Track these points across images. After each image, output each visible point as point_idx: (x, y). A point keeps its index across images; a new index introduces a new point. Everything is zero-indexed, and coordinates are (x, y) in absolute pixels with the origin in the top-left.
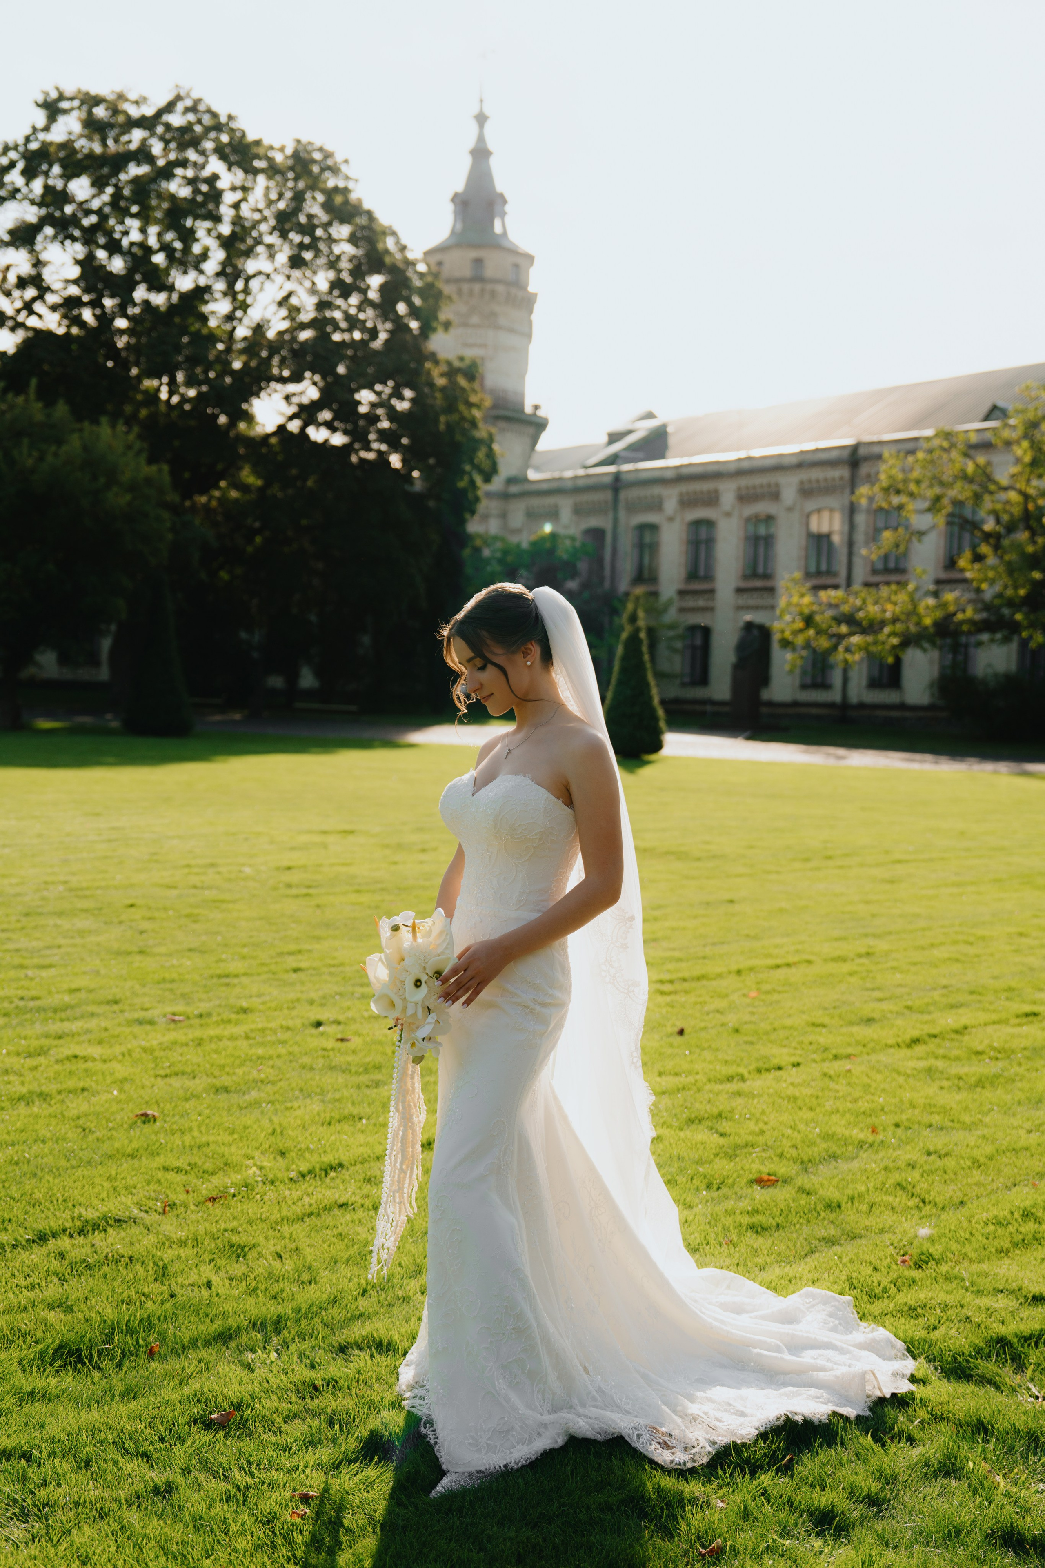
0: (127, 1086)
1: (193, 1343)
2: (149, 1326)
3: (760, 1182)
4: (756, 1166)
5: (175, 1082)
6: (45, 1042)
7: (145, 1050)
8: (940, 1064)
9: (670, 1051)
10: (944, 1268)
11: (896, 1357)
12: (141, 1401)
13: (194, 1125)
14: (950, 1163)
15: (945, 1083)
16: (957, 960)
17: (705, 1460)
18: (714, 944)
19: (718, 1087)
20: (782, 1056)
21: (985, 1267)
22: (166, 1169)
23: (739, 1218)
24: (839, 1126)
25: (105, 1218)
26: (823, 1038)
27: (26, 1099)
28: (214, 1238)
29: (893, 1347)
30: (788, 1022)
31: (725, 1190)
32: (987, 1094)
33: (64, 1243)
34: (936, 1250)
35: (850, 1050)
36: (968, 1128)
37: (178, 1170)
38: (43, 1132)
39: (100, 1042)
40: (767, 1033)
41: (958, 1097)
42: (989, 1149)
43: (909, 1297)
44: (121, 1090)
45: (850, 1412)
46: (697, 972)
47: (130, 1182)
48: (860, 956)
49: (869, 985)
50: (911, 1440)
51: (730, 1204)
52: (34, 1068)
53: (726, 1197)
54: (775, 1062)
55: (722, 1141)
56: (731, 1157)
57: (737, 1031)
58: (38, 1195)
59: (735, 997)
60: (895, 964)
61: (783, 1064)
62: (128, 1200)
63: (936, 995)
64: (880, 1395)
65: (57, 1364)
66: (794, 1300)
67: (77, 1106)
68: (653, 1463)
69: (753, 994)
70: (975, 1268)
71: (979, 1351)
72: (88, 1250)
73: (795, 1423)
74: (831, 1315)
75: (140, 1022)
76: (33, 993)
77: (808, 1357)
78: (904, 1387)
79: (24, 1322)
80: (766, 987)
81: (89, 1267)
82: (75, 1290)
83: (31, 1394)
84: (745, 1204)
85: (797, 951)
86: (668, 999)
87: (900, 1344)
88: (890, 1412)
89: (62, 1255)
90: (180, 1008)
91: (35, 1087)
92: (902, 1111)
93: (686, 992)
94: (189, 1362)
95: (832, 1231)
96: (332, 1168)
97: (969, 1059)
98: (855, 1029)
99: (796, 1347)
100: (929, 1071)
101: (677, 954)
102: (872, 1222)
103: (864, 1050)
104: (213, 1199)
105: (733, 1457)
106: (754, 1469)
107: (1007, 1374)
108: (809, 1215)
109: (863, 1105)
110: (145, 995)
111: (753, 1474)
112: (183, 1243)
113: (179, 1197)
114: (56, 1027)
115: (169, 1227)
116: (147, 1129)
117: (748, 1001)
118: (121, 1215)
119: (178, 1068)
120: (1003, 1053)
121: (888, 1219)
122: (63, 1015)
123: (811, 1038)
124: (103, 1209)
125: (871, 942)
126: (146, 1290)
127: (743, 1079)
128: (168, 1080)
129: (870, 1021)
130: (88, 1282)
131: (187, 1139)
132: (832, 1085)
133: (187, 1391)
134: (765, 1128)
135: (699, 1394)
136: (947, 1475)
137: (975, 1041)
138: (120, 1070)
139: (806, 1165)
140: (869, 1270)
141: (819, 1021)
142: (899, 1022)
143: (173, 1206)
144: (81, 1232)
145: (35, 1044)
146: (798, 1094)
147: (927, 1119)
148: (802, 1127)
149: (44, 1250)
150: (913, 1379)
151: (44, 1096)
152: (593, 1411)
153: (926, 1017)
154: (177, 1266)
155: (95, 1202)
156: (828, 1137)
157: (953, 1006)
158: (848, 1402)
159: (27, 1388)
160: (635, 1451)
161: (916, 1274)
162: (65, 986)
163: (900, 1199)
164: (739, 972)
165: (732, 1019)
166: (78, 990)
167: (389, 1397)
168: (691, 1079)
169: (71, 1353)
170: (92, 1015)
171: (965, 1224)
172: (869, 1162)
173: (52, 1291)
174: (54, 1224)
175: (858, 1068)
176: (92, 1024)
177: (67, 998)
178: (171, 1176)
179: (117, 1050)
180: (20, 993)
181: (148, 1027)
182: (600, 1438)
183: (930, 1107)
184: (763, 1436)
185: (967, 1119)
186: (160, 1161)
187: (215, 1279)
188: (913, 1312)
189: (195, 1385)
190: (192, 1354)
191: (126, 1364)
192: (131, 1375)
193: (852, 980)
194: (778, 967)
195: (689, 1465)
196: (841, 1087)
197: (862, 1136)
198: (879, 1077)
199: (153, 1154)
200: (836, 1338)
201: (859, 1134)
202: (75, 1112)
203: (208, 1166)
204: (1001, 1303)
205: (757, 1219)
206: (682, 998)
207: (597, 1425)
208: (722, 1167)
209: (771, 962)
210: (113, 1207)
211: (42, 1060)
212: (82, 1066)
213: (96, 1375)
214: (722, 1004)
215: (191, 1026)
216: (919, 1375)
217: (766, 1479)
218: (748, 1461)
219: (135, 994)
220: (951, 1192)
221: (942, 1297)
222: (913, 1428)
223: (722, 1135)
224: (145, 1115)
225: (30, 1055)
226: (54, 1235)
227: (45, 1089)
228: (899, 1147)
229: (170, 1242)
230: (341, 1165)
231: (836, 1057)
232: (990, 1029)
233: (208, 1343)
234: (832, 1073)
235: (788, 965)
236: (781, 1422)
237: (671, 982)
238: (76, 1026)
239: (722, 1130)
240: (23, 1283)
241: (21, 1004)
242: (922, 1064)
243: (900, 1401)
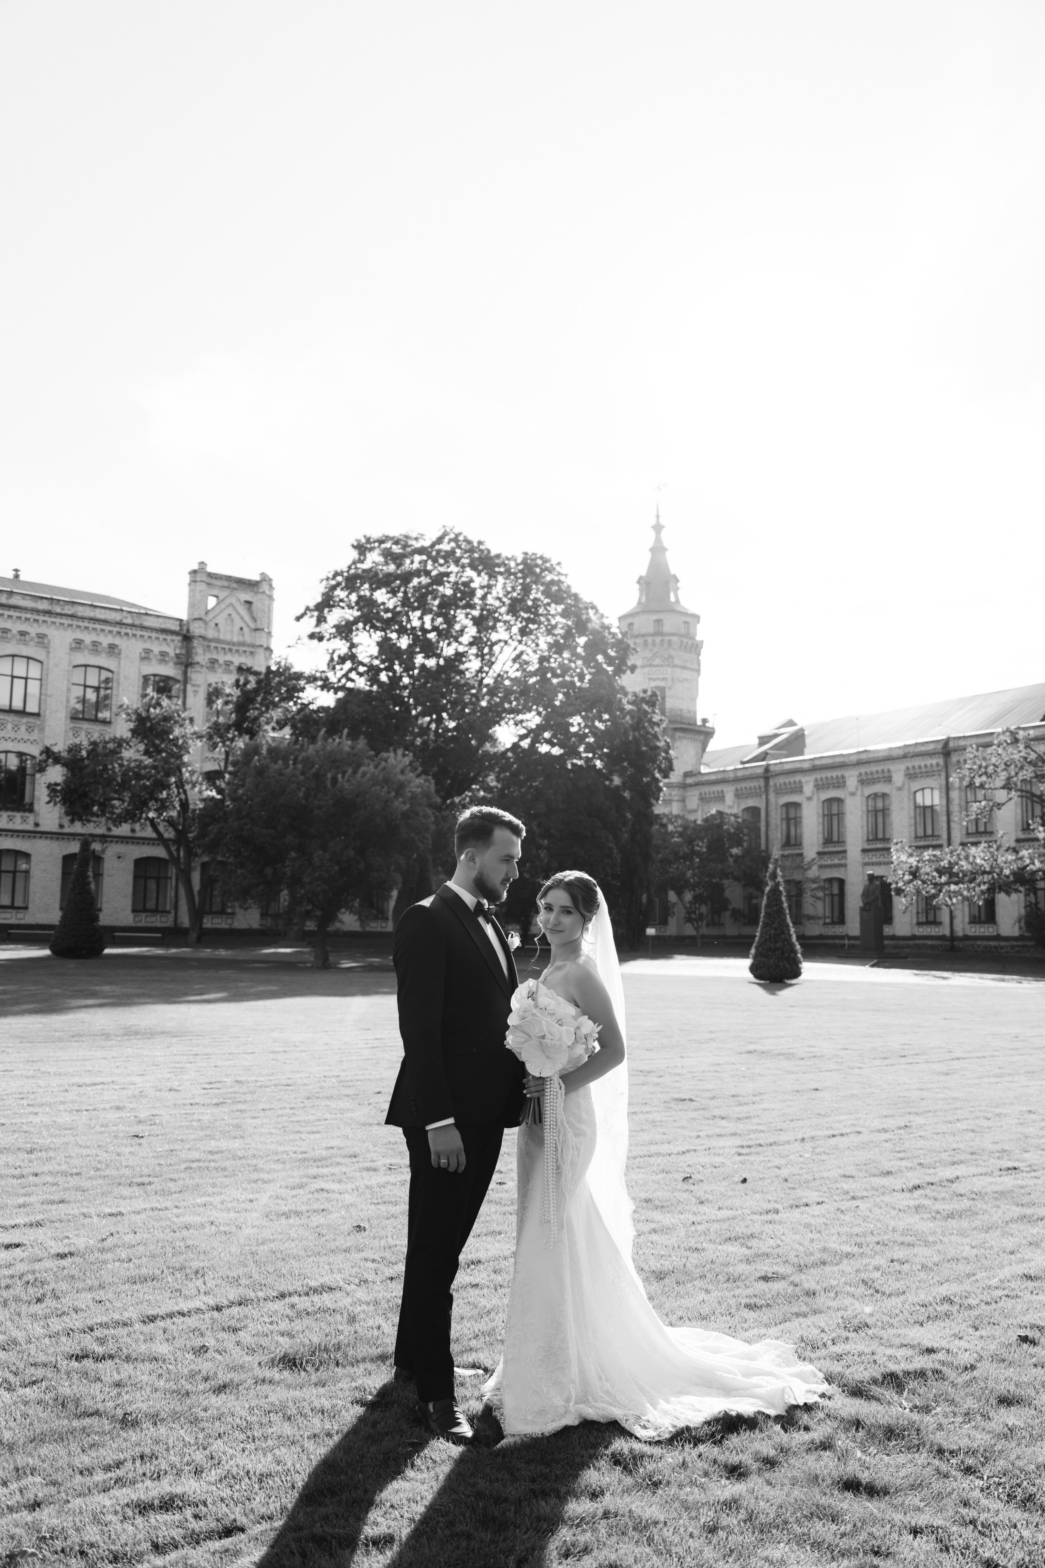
0: (351, 1210)
1: (364, 1360)
2: (338, 1347)
3: (765, 1279)
4: (765, 1268)
5: (382, 1208)
6: (305, 1180)
7: (367, 1187)
8: (926, 1202)
9: (730, 1193)
10: (870, 1332)
11: (817, 1383)
12: (326, 1388)
13: (389, 1234)
14: (906, 1267)
15: (925, 1216)
16: (973, 1131)
17: (668, 1436)
18: (792, 1120)
19: (756, 1217)
20: (813, 1196)
21: (899, 1331)
22: (366, 1260)
23: (740, 1300)
24: (833, 1245)
25: (322, 1286)
26: (847, 1185)
27: (287, 1215)
28: (388, 1301)
29: (815, 1376)
30: (825, 1174)
31: (738, 1283)
32: (953, 1223)
33: (295, 1299)
34: (870, 1321)
35: (865, 1194)
36: (927, 1244)
37: (374, 1261)
38: (293, 1235)
39: (340, 1182)
40: (808, 1182)
41: (932, 1225)
42: (936, 1259)
43: (838, 1349)
44: (347, 1211)
45: (772, 1412)
46: (772, 1140)
47: (341, 1266)
48: (900, 1128)
49: (897, 1149)
50: (807, 1429)
51: (737, 1292)
52: (295, 1196)
53: (738, 1287)
54: (805, 1200)
55: (747, 1252)
56: (748, 1261)
57: (786, 1180)
58: (284, 1271)
59: (792, 1157)
60: (923, 1134)
61: (809, 1202)
62: (338, 1277)
63: (944, 1156)
64: (794, 1403)
65: (281, 1366)
66: (757, 1347)
67: (318, 1220)
68: (631, 1435)
69: (807, 1155)
70: (894, 1331)
71: (875, 1381)
72: (308, 1304)
73: (731, 1416)
74: (779, 1356)
75: (368, 1169)
76: (303, 1149)
77: (754, 1380)
78: (812, 1399)
79: (264, 1341)
80: (817, 1150)
81: (308, 1314)
82: (298, 1326)
83: (264, 1381)
84: (749, 1291)
85: (854, 1125)
86: (742, 1158)
87: (821, 1375)
88: (798, 1413)
89: (293, 1306)
90: (394, 1161)
91: (293, 1207)
92: (885, 1233)
93: (758, 1153)
94: (360, 1370)
95: (804, 1308)
96: (473, 1263)
97: (952, 1199)
98: (873, 1179)
99: (748, 1374)
100: (917, 1208)
101: (761, 1127)
102: (835, 1304)
103: (876, 1193)
104: (392, 1279)
105: (686, 1435)
106: (697, 1441)
107: (889, 1394)
108: (790, 1299)
109: (856, 1230)
110: (375, 1152)
111: (695, 1445)
112: (368, 1304)
113: (371, 1277)
114: (313, 1171)
115: (361, 1294)
116: (360, 1236)
117: (801, 1159)
118: (333, 1285)
119: (386, 1199)
120: (977, 1195)
121: (848, 1301)
122: (320, 1164)
123: (838, 1185)
124: (321, 1281)
125: (911, 1118)
126: (340, 1328)
127: (777, 1212)
128: (379, 1207)
129: (889, 1173)
130: (307, 1321)
131: (383, 1242)
132: (843, 1217)
133: (354, 1384)
134: (781, 1243)
135: (672, 1399)
136: (825, 1449)
137: (958, 1187)
138: (348, 1198)
139: (801, 1268)
140: (818, 1331)
141: (848, 1174)
142: (910, 1174)
143: (366, 1281)
144: (307, 1294)
145: (297, 1181)
146: (813, 1222)
147: (900, 1239)
148: (806, 1243)
149: (283, 1303)
150: (823, 1396)
151: (298, 1214)
152: (601, 1405)
153: (932, 1171)
154: (362, 1316)
155: (317, 1276)
156: (824, 1250)
157: (954, 1163)
158: (773, 1406)
159: (261, 1377)
160: (623, 1428)
161: (852, 1335)
162: (324, 1145)
163: (862, 1289)
164: (803, 1140)
165: (785, 1172)
166: (332, 1148)
167: (476, 1394)
168: (739, 1212)
169: (289, 1361)
170: (338, 1164)
171: (900, 1305)
172: (846, 1266)
173: (284, 1326)
174: (291, 1289)
175: (863, 1205)
176: (337, 1170)
177: (324, 1153)
178: (369, 1264)
179: (349, 1186)
180: (294, 1149)
181: (372, 1173)
182: (602, 1420)
183: (905, 1232)
184: (708, 1423)
185: (931, 1239)
186: (364, 1255)
187: (384, 1325)
188: (839, 1358)
189: (360, 1382)
190: (361, 1366)
191: (322, 1368)
192: (323, 1374)
193: (887, 1144)
194: (834, 1136)
195: (657, 1439)
196: (847, 1218)
197: (849, 1250)
198: (878, 1211)
199: (360, 1250)
200: (776, 1370)
201: (847, 1249)
202: (316, 1224)
203: (393, 1259)
204: (901, 1353)
205: (753, 1301)
206: (752, 1158)
207: (601, 1413)
208: (742, 1268)
209: (831, 1132)
210: (328, 1280)
211: (301, 1191)
212: (325, 1195)
213: (303, 1373)
214: (783, 1161)
215: (402, 1173)
216: (828, 1394)
217: (701, 1448)
218: (695, 1438)
219: (368, 1151)
220: (900, 1285)
221: (861, 1347)
222: (811, 1424)
223: (748, 1248)
224: (359, 1227)
225: (293, 1188)
226: (290, 1295)
227: (299, 1209)
228: (872, 1257)
229: (361, 1302)
230: (479, 1262)
231: (853, 1198)
232: (975, 1179)
233: (372, 1360)
234: (844, 1208)
235: (842, 1135)
236: (721, 1415)
237: (749, 1147)
238: (325, 1171)
239: (749, 1244)
240: (267, 1320)
241: (294, 1156)
242: (912, 1203)
243: (808, 1408)
